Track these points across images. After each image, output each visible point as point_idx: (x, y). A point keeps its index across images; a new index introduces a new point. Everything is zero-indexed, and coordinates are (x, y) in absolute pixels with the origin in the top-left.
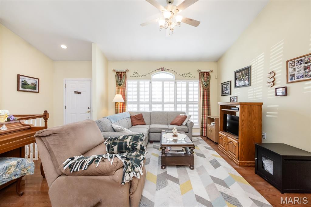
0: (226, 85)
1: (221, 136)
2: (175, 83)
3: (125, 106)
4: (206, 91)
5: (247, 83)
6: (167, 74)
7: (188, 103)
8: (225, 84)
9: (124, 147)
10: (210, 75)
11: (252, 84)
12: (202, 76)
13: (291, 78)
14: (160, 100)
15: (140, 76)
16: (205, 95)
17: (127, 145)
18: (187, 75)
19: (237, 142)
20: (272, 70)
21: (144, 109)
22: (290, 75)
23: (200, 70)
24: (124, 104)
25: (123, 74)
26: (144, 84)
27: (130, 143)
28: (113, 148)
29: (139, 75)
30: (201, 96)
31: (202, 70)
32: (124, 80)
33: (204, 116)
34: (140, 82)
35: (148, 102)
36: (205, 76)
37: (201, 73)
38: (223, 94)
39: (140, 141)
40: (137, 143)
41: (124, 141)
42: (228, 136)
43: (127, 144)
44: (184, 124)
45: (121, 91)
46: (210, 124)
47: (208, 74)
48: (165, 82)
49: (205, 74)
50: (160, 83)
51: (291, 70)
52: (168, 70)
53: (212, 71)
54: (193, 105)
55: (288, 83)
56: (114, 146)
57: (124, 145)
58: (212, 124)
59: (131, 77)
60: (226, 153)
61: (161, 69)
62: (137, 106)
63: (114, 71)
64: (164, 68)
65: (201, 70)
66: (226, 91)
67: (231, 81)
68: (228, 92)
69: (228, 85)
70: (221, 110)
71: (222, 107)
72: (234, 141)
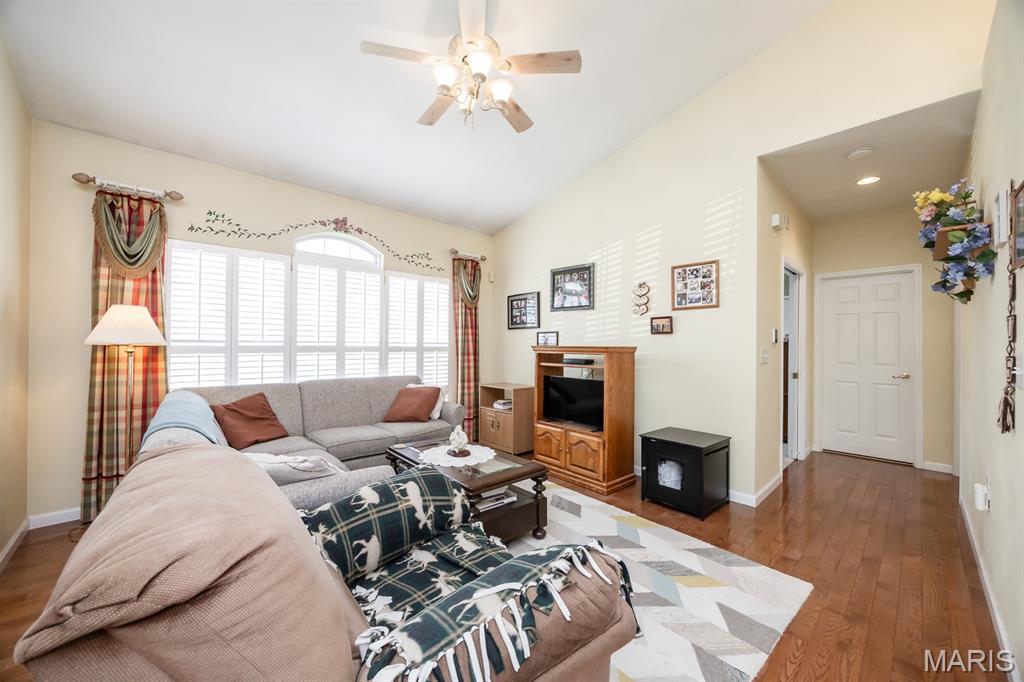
0: (523, 302)
1: (547, 432)
2: (385, 281)
3: (161, 364)
4: (471, 314)
5: (585, 302)
6: (353, 246)
7: (421, 350)
8: (520, 300)
9: (406, 535)
10: (480, 270)
11: (597, 304)
12: (462, 268)
13: (681, 301)
14: (330, 339)
15: (241, 232)
16: (470, 325)
17: (419, 521)
18: (420, 260)
19: (601, 441)
20: (644, 280)
21: (258, 373)
22: (678, 296)
23: (457, 252)
24: (153, 354)
25: (147, 208)
26: (260, 271)
27: (426, 509)
28: (363, 551)
29: (236, 229)
30: (457, 328)
31: (462, 253)
32: (154, 237)
33: (466, 384)
34: (243, 261)
35: (282, 344)
36: (468, 270)
37: (459, 259)
38: (516, 323)
39: (455, 491)
40: (449, 500)
41: (400, 507)
42: (566, 431)
43: (416, 515)
44: (436, 414)
45: (137, 292)
46: (492, 406)
47: (475, 265)
48: (349, 274)
49: (470, 265)
50: (333, 274)
51: (679, 286)
52: (361, 232)
53: (484, 259)
54: (435, 355)
55: (674, 309)
56: (363, 542)
57: (405, 522)
58: (498, 406)
59: (192, 228)
60: (565, 474)
61: (336, 222)
62: (223, 360)
63: (83, 181)
64: (344, 221)
65: (460, 253)
66: (524, 318)
67: (539, 293)
68: (531, 319)
69: (532, 303)
70: (539, 367)
71: (541, 357)
72: (592, 439)
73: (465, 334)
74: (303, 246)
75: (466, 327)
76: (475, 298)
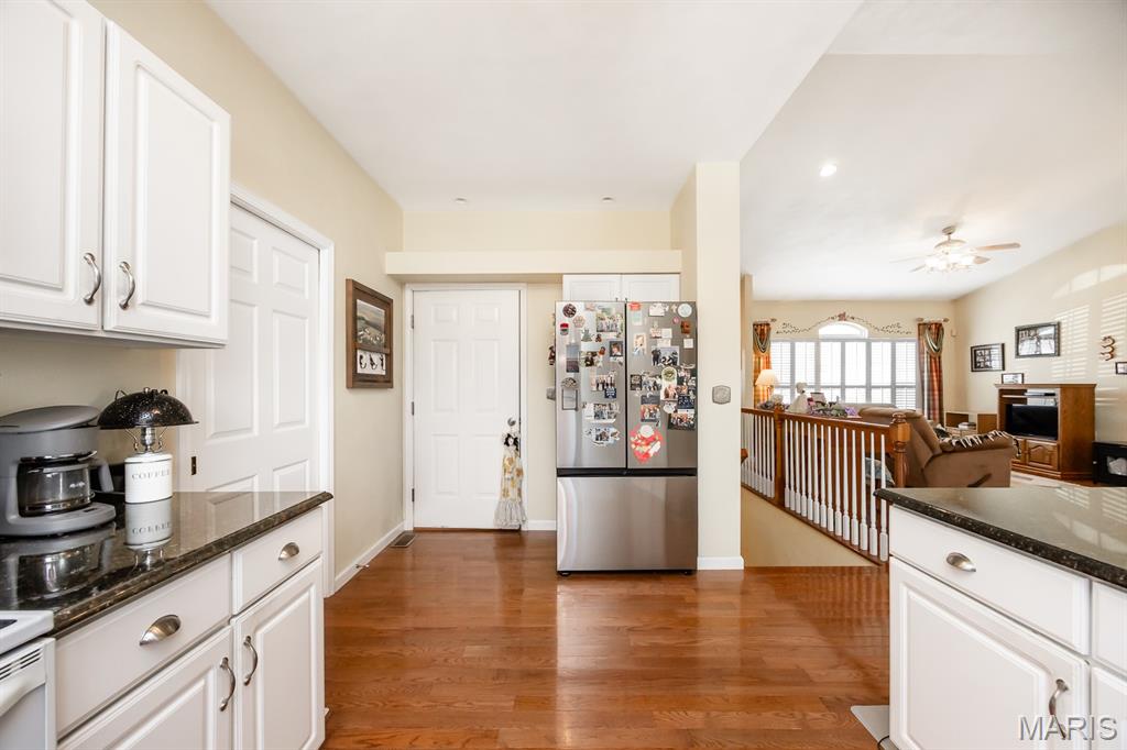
0: (987, 352)
2: (869, 346)
4: (935, 362)
6: (852, 327)
7: (894, 387)
8: (984, 349)
10: (943, 329)
11: (1062, 353)
12: (926, 330)
15: (796, 330)
18: (892, 329)
19: (1055, 444)
20: (1109, 336)
25: (765, 327)
26: (805, 350)
29: (794, 329)
30: (922, 372)
31: (926, 320)
33: (931, 411)
34: (797, 344)
36: (932, 330)
37: (924, 324)
38: (979, 367)
42: (1026, 439)
45: (764, 363)
47: (939, 326)
48: (847, 344)
49: (933, 327)
50: (838, 344)
52: (853, 319)
53: (946, 320)
54: (906, 390)
58: (963, 426)
59: (778, 333)
61: (839, 316)
64: (844, 314)
66: (988, 363)
67: (1003, 345)
68: (996, 364)
69: (996, 352)
70: (1001, 398)
71: (1002, 392)
72: (1049, 444)
73: (931, 377)
74: (824, 331)
75: (931, 371)
76: (939, 351)
